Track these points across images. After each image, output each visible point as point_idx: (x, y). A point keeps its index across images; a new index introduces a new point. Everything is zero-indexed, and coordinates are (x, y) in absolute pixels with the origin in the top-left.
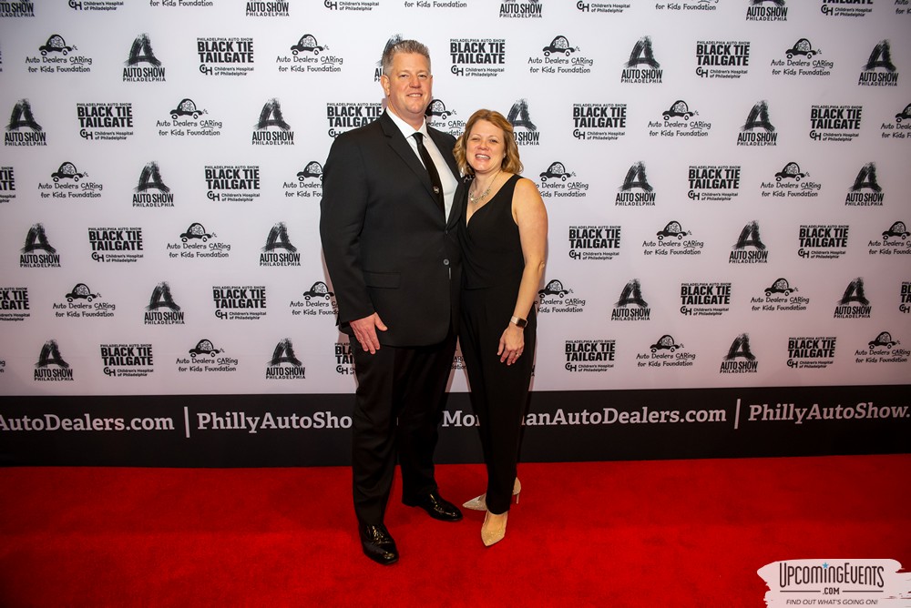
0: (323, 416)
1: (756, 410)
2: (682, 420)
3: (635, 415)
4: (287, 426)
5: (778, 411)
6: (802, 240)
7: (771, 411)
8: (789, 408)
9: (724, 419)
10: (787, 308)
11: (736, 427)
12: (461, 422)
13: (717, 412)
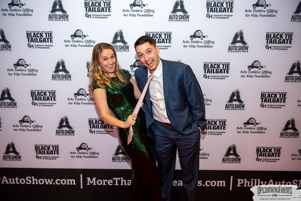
0: (30, 178)
1: (241, 181)
2: (204, 185)
3: (180, 182)
4: (14, 183)
5: (252, 182)
6: (262, 99)
7: (248, 182)
8: (257, 181)
9: (224, 185)
10: (255, 132)
11: (231, 189)
12: (96, 183)
13: (221, 182)
